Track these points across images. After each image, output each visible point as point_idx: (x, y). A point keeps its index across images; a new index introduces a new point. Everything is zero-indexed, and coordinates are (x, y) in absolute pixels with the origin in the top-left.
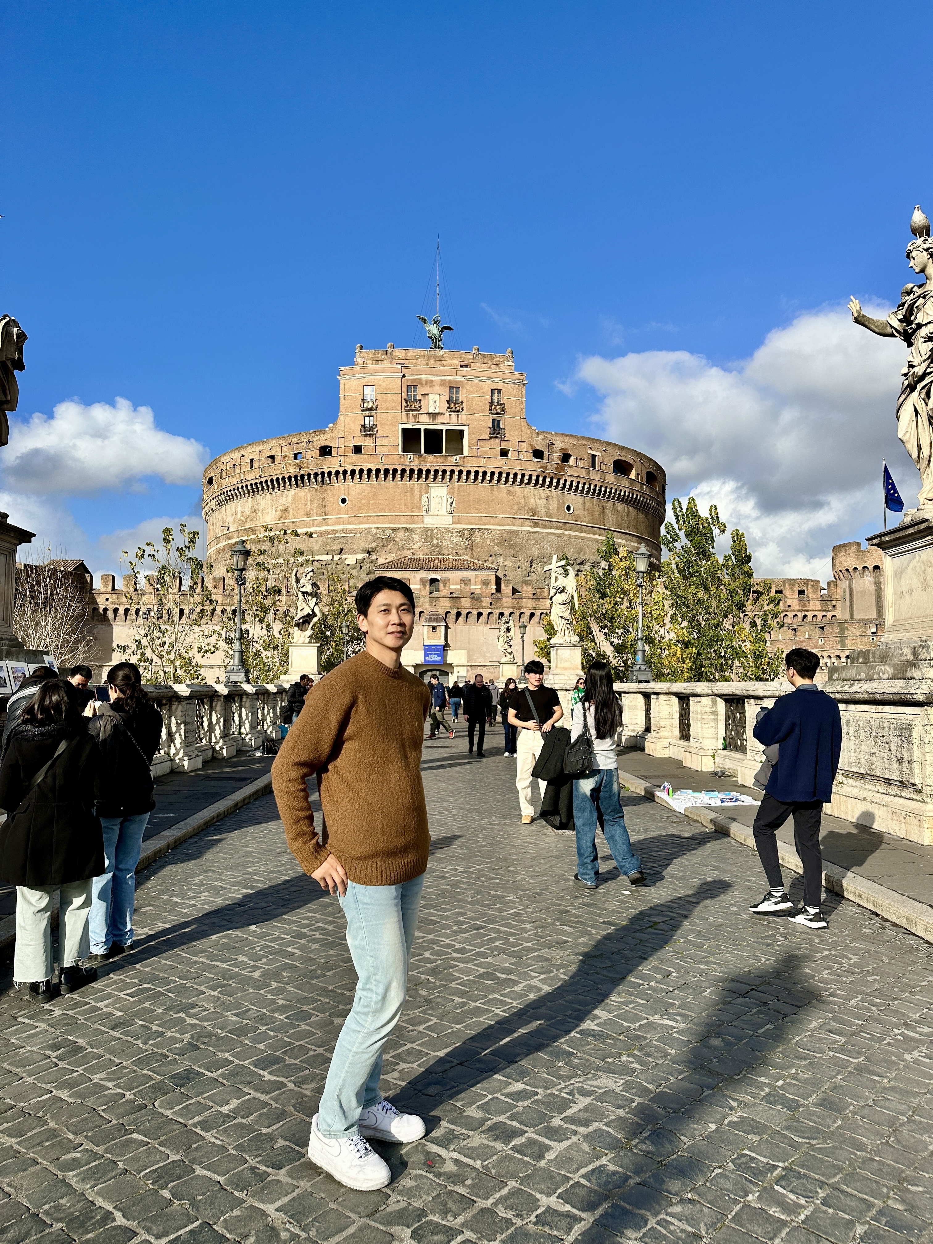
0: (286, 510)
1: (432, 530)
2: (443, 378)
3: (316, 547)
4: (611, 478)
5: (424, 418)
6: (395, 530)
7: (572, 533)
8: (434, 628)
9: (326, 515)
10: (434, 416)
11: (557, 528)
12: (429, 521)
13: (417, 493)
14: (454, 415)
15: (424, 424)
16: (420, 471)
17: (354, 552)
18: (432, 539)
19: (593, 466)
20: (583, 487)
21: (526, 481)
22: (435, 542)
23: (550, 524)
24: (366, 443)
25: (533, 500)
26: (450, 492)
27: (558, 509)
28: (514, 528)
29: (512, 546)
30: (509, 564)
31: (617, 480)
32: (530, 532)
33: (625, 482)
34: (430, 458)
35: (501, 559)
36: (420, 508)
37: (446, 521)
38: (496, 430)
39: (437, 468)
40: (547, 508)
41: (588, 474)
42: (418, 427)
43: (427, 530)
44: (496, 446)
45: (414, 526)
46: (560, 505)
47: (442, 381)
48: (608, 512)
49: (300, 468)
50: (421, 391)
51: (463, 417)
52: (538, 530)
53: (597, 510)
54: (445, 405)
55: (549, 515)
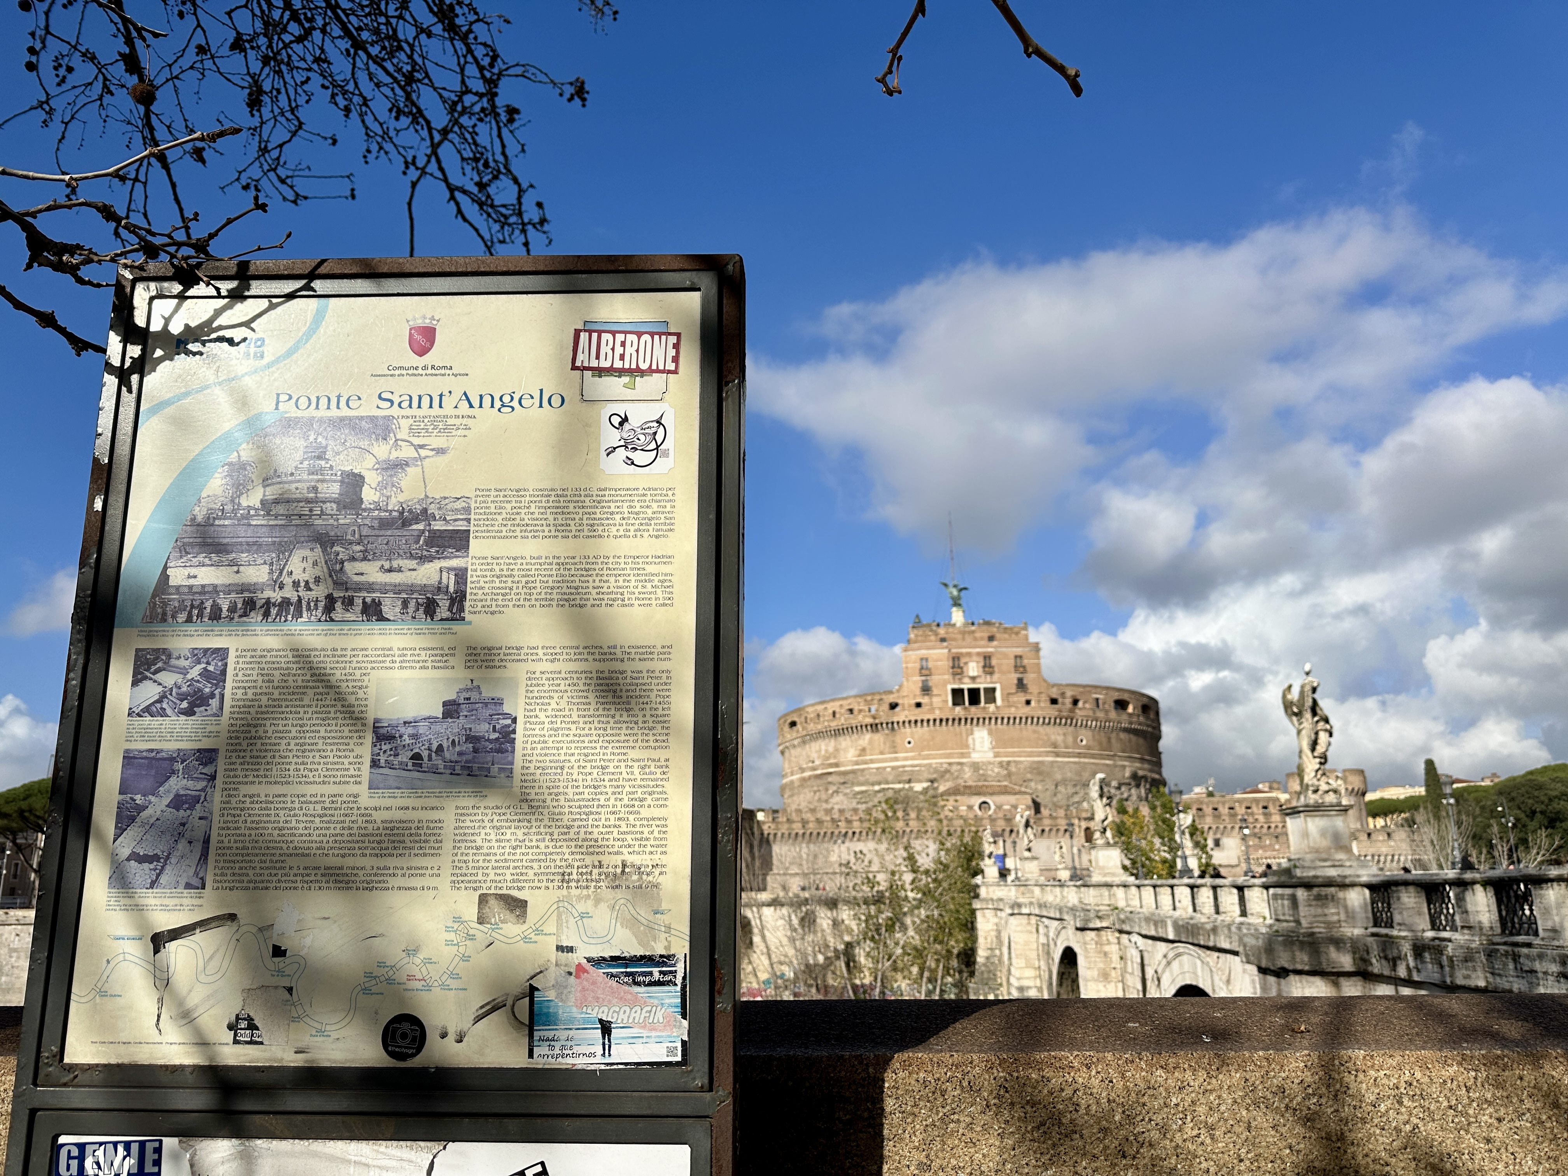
0: (864, 750)
1: (978, 763)
2: (978, 650)
3: (890, 778)
4: (1113, 714)
5: (966, 680)
6: (950, 764)
7: (1086, 760)
9: (896, 752)
10: (973, 679)
11: (1074, 757)
12: (976, 757)
13: (964, 735)
14: (988, 677)
15: (966, 685)
16: (966, 719)
17: (920, 781)
18: (979, 770)
19: (1098, 706)
20: (1092, 724)
21: (1047, 722)
22: (981, 772)
23: (1068, 755)
24: (924, 700)
25: (1053, 737)
26: (990, 733)
27: (1073, 742)
28: (1040, 759)
29: (1040, 773)
30: (1040, 787)
31: (1119, 715)
32: (1052, 762)
33: (1124, 717)
34: (973, 709)
35: (1032, 784)
36: (967, 746)
37: (989, 756)
38: (1021, 685)
39: (979, 716)
40: (1064, 741)
41: (1094, 712)
42: (962, 686)
43: (974, 763)
44: (1022, 698)
45: (964, 760)
46: (1075, 739)
47: (977, 652)
48: (1113, 741)
49: (874, 718)
50: (963, 660)
51: (996, 676)
52: (1059, 759)
53: (1104, 740)
54: (981, 670)
55: (1066, 747)
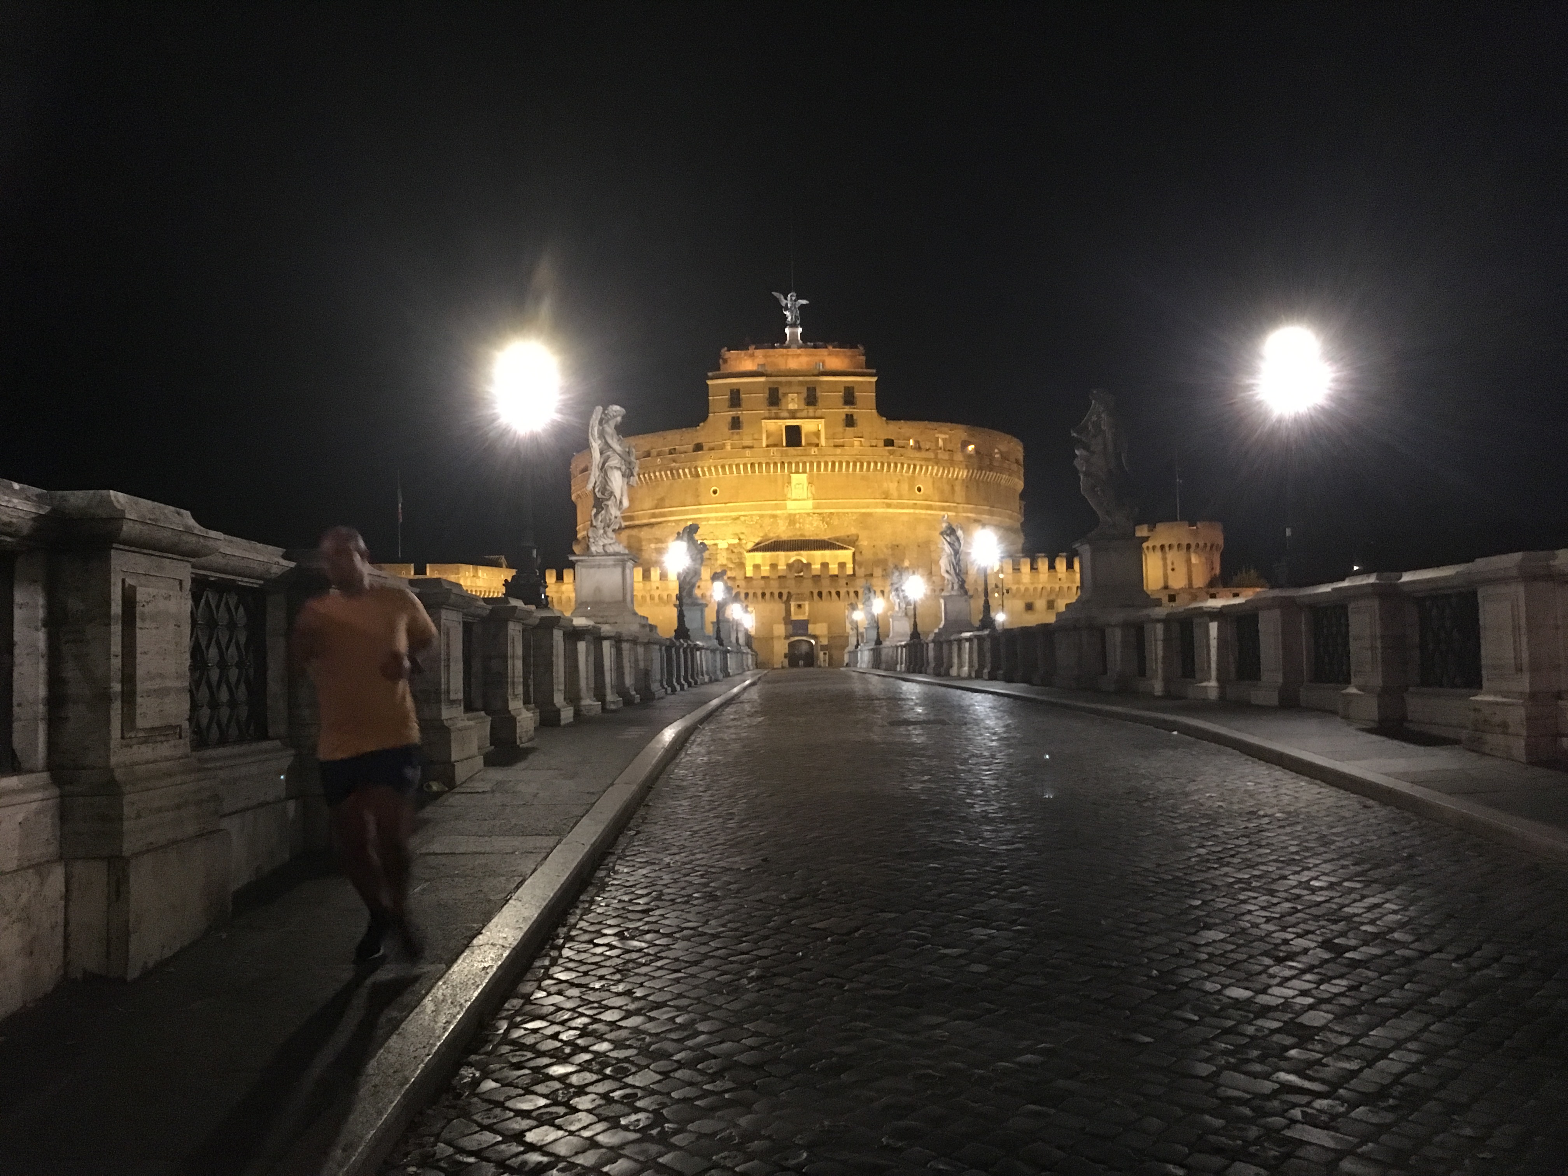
0: (662, 499)
1: (795, 515)
2: (801, 378)
4: (959, 458)
5: (784, 416)
6: (761, 516)
7: (923, 511)
8: (799, 606)
9: (700, 504)
10: (793, 413)
11: (908, 507)
12: (792, 507)
13: (780, 482)
14: (811, 411)
15: (784, 422)
16: (783, 464)
17: (727, 537)
18: (795, 524)
20: (933, 469)
21: (879, 468)
22: (798, 525)
23: (902, 505)
24: (734, 440)
25: (885, 485)
26: (811, 480)
27: (909, 490)
28: (868, 510)
29: (866, 527)
31: (965, 459)
32: (883, 513)
33: (973, 460)
34: (791, 451)
36: (783, 496)
37: (808, 505)
38: (850, 423)
39: (797, 460)
40: (898, 489)
41: (936, 456)
43: (790, 515)
44: (850, 437)
45: (778, 512)
46: (911, 487)
47: (799, 382)
48: (958, 488)
49: (675, 462)
50: (781, 391)
51: (819, 413)
52: (891, 510)
53: (947, 488)
54: (803, 402)
55: (900, 497)
